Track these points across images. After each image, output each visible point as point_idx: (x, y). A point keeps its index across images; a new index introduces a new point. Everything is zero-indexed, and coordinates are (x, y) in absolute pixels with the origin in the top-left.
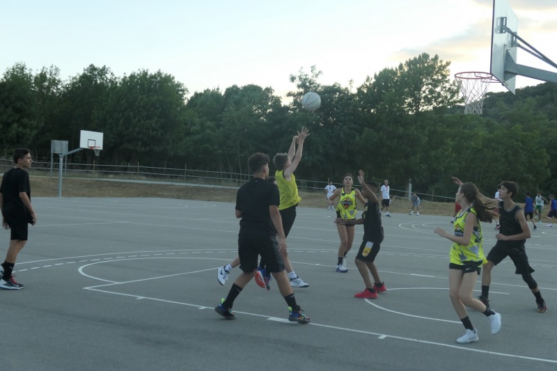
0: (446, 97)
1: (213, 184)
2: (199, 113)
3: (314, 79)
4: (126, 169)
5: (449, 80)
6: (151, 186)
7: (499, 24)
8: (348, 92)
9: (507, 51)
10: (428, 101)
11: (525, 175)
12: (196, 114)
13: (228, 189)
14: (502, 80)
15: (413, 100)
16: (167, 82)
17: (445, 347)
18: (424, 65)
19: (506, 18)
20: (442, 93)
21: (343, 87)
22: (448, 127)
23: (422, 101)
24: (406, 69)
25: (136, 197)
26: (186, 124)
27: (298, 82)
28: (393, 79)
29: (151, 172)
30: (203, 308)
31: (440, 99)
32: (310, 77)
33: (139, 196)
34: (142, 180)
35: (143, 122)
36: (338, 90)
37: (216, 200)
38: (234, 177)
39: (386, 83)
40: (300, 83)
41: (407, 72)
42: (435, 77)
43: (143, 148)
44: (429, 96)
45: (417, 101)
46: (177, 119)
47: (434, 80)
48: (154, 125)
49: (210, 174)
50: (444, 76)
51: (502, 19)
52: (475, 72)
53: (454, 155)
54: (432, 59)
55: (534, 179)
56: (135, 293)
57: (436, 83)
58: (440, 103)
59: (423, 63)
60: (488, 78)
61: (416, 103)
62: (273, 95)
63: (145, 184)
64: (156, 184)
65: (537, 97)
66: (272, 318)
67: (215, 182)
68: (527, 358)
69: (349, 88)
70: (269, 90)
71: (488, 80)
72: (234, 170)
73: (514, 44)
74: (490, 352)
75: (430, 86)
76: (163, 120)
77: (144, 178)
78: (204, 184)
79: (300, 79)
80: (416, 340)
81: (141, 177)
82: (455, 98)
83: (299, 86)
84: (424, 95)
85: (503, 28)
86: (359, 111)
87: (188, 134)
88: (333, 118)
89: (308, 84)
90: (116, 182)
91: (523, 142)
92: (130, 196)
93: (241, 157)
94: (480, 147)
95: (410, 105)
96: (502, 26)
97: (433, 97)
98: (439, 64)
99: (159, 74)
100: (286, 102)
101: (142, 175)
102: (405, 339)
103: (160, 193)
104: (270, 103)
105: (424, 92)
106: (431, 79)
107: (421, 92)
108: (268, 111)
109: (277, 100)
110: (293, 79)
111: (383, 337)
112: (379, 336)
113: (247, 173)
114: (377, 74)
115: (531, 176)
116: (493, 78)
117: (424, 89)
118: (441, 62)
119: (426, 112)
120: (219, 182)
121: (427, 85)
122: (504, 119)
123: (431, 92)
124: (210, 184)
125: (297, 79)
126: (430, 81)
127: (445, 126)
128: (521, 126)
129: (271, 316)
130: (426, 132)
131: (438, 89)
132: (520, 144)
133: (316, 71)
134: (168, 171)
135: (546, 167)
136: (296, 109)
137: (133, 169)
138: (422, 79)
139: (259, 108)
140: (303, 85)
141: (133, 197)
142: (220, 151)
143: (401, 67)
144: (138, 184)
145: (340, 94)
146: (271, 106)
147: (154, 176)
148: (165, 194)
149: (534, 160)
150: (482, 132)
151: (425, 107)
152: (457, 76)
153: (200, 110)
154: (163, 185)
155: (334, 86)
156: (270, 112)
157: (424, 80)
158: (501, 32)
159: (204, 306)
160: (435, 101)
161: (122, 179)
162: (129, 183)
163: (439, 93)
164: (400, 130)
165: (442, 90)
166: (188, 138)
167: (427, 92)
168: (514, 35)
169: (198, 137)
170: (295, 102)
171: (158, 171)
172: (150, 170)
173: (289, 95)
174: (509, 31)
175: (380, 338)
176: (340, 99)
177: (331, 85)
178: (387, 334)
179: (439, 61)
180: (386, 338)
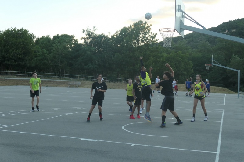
0: (150, 40)
1: (48, 79)
2: (41, 47)
3: (94, 32)
4: (7, 73)
5: (151, 32)
6: (19, 80)
7: (177, 8)
8: (108, 37)
9: (181, 19)
10: (142, 41)
11: (183, 72)
12: (40, 47)
13: (55, 81)
14: (179, 32)
15: (136, 41)
16: (26, 33)
17: (160, 148)
18: (140, 26)
19: (181, 5)
20: (148, 38)
21: (106, 35)
22: (151, 52)
23: (140, 41)
24: (133, 27)
25: (12, 85)
26: (35, 52)
27: (86, 33)
28: (128, 31)
29: (19, 74)
30: (50, 136)
31: (148, 41)
32: (92, 31)
33: (14, 85)
34: (15, 77)
35: (15, 51)
36: (104, 36)
37: (50, 86)
38: (58, 75)
39: (125, 33)
40: (87, 33)
41: (134, 28)
42: (145, 31)
43: (15, 63)
44: (143, 39)
45: (138, 41)
46: (31, 50)
47: (145, 32)
48: (20, 52)
49: (47, 75)
50: (149, 31)
51: (179, 6)
52: (168, 29)
53: (154, 64)
54: (144, 23)
55: (187, 74)
56: (17, 130)
57: (146, 33)
58: (148, 42)
59: (140, 25)
60: (173, 31)
61: (137, 42)
62: (74, 38)
63: (16, 80)
64: (21, 79)
65: (187, 39)
66: (83, 139)
67: (49, 78)
68: (195, 151)
69: (108, 36)
70: (72, 36)
71: (173, 32)
72: (58, 73)
73: (183, 17)
74: (179, 149)
75: (143, 35)
76: (24, 50)
77: (16, 77)
78: (44, 79)
79: (87, 31)
80: (147, 146)
81: (14, 76)
82: (154, 40)
83: (86, 35)
84: (141, 38)
85: (179, 10)
86: (113, 46)
87: (36, 56)
88: (102, 49)
89: (90, 34)
90: (2, 79)
91: (182, 59)
92: (9, 85)
93: (61, 67)
94: (165, 61)
95: (135, 43)
96: (179, 9)
97: (145, 39)
98: (147, 26)
99: (22, 29)
100: (81, 42)
101: (15, 75)
102: (143, 145)
103: (24, 83)
104: (73, 42)
105: (141, 37)
106: (144, 32)
107: (140, 37)
108: (72, 46)
109: (76, 41)
110: (84, 31)
111: (133, 145)
112: (131, 145)
113: (64, 74)
114: (121, 30)
115: (185, 73)
116: (176, 31)
117: (140, 36)
118: (147, 24)
119: (142, 46)
120: (51, 78)
121: (142, 34)
122: (173, 49)
123: (144, 37)
124: (47, 79)
125: (86, 31)
126: (143, 33)
127: (150, 52)
128: (181, 52)
129: (82, 138)
130: (142, 54)
131: (147, 36)
132: (181, 59)
133: (95, 29)
134: (27, 74)
135: (192, 69)
136: (85, 45)
137: (10, 73)
138: (140, 32)
139: (68, 45)
140: (88, 34)
141: (11, 85)
142: (52, 64)
143: (131, 26)
144: (13, 79)
145: (104, 38)
146: (74, 44)
147: (20, 76)
148: (26, 84)
149: (187, 66)
150: (165, 55)
151: (141, 44)
152: (160, 30)
153: (41, 45)
154: (25, 80)
155: (102, 34)
156: (73, 46)
157: (141, 32)
158: (179, 11)
159: (51, 135)
160: (146, 41)
161: (5, 77)
162: (9, 79)
163: (147, 38)
164: (131, 54)
165: (148, 36)
166: (35, 58)
167: (142, 37)
168: (183, 12)
169: (41, 57)
170: (85, 42)
171: (22, 73)
172: (18, 73)
173: (82, 38)
174: (182, 11)
175: (132, 145)
176: (105, 40)
177: (101, 34)
178: (134, 143)
179: (146, 24)
180: (134, 145)
